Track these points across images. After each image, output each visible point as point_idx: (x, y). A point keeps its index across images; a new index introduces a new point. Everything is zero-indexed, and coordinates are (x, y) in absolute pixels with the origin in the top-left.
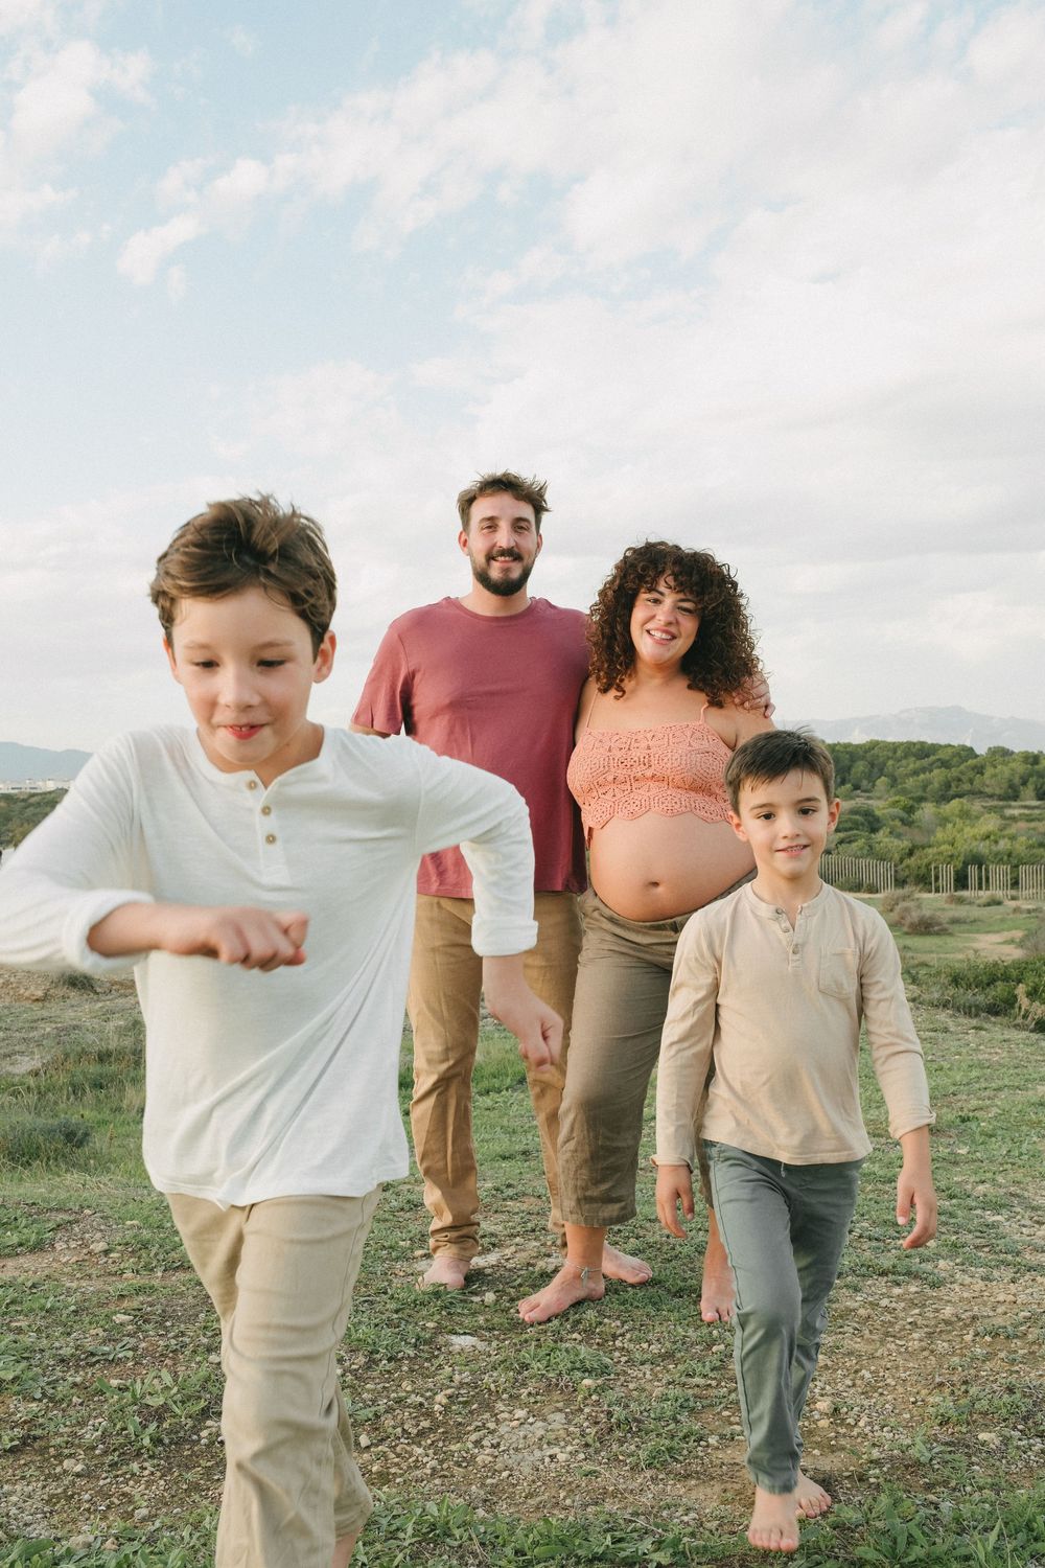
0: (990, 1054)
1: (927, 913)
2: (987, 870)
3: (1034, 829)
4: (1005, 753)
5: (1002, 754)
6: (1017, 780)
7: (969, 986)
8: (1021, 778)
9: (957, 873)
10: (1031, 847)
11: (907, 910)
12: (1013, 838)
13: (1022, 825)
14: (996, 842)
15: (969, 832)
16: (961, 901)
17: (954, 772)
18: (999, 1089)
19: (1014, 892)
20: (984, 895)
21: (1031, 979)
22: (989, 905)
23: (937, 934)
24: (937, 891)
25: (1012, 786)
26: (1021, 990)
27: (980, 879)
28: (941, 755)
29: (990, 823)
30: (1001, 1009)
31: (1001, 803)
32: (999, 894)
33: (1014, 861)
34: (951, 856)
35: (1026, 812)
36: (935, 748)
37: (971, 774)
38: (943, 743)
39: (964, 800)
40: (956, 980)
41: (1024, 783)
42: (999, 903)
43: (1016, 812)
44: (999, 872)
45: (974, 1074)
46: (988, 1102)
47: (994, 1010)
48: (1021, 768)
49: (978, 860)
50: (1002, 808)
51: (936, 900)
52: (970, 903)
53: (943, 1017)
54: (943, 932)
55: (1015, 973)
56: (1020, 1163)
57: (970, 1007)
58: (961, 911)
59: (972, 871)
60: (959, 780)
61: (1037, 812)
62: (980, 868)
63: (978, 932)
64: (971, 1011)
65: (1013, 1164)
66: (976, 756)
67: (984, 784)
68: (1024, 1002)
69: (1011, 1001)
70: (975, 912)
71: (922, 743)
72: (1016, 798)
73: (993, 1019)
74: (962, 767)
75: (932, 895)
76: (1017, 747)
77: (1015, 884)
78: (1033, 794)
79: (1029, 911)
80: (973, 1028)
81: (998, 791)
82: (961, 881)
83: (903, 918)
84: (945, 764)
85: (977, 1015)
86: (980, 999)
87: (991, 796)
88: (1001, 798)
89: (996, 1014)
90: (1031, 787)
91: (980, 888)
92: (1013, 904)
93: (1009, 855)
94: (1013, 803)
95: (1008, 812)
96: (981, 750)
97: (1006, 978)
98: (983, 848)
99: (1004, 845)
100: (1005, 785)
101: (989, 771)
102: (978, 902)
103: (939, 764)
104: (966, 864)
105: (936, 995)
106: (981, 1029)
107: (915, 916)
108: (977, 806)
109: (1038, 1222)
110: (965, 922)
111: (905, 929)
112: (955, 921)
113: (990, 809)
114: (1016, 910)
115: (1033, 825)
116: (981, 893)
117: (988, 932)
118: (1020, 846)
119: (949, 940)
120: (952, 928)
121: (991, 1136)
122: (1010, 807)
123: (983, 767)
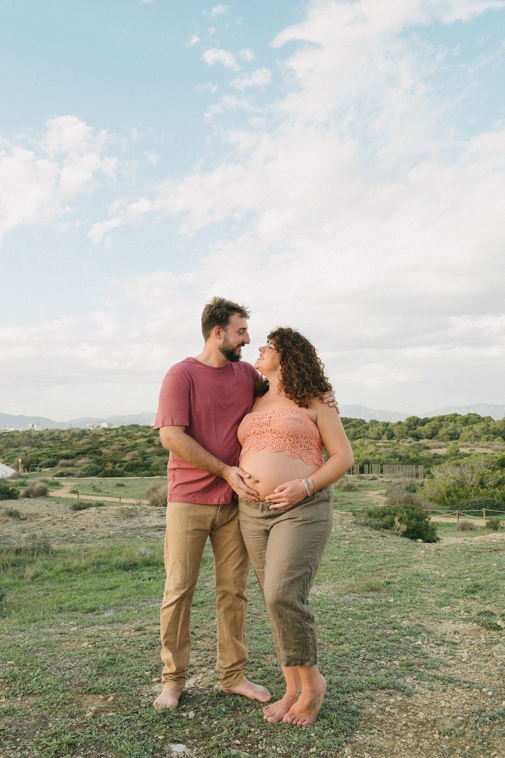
0: (390, 549)
1: (350, 483)
2: (371, 467)
3: (387, 451)
4: (376, 422)
5: (374, 422)
6: (380, 433)
7: (376, 517)
8: (382, 431)
9: (360, 467)
10: (387, 458)
11: (342, 481)
12: (380, 454)
13: (383, 449)
14: (375, 456)
15: (364, 452)
16: (362, 478)
17: (358, 429)
18: (398, 567)
19: (381, 475)
20: (371, 476)
21: (399, 514)
22: (372, 480)
23: (353, 491)
24: (353, 474)
25: (378, 434)
26: (396, 519)
27: (369, 469)
28: (353, 422)
29: (372, 448)
30: (389, 526)
31: (375, 441)
32: (376, 475)
33: (381, 463)
34: (358, 461)
35: (384, 444)
36: (351, 420)
37: (364, 430)
38: (353, 418)
39: (362, 439)
40: (370, 514)
41: (383, 434)
42: (376, 479)
43: (381, 444)
44: (376, 467)
45: (387, 559)
46: (395, 574)
47: (386, 527)
48: (382, 428)
49: (368, 463)
50: (375, 443)
51: (353, 478)
52: (365, 479)
53: (366, 530)
54: (356, 490)
55: (393, 512)
56: (418, 607)
57: (377, 526)
58: (362, 482)
59: (366, 466)
60: (360, 432)
61: (388, 444)
62: (369, 465)
63: (369, 490)
64: (377, 527)
65: (414, 607)
66: (366, 423)
67: (369, 434)
68: (397, 524)
69: (392, 523)
70: (367, 482)
71: (346, 418)
72: (380, 439)
73: (386, 531)
74: (361, 427)
75: (351, 476)
76: (381, 420)
77: (382, 472)
78: (386, 438)
79: (387, 482)
80: (381, 536)
81: (374, 436)
82: (362, 470)
83: (341, 485)
84: (354, 426)
85: (379, 529)
86: (380, 522)
87: (371, 438)
88: (375, 439)
89: (387, 528)
90: (385, 435)
91: (369, 473)
92: (381, 479)
93: (379, 461)
94: (379, 441)
95: (378, 444)
96: (367, 421)
97: (390, 514)
98: (370, 458)
99: (377, 457)
100: (376, 434)
101: (370, 429)
102: (368, 478)
103: (352, 426)
104: (363, 464)
105: (363, 521)
106: (384, 537)
107: (345, 484)
108: (366, 442)
109: (437, 644)
110: (364, 486)
111: (342, 489)
112: (360, 486)
113: (371, 443)
114: (382, 482)
115: (387, 449)
116: (369, 475)
117: (373, 490)
118: (383, 458)
119: (358, 493)
120: (359, 488)
121: (401, 592)
122: (378, 442)
123: (368, 427)
